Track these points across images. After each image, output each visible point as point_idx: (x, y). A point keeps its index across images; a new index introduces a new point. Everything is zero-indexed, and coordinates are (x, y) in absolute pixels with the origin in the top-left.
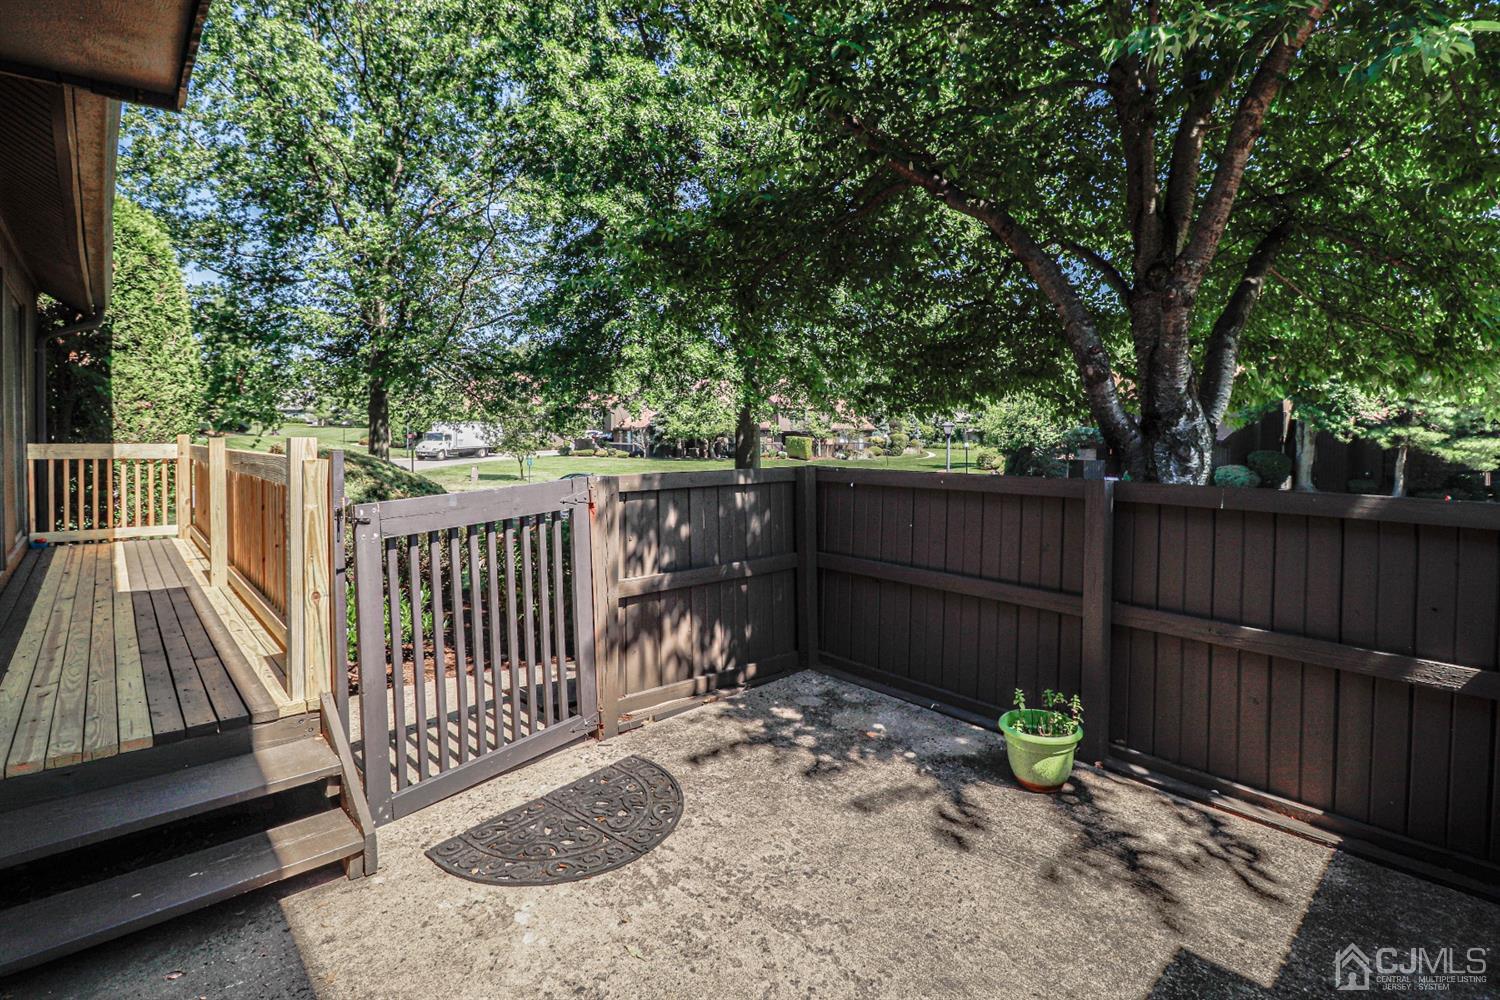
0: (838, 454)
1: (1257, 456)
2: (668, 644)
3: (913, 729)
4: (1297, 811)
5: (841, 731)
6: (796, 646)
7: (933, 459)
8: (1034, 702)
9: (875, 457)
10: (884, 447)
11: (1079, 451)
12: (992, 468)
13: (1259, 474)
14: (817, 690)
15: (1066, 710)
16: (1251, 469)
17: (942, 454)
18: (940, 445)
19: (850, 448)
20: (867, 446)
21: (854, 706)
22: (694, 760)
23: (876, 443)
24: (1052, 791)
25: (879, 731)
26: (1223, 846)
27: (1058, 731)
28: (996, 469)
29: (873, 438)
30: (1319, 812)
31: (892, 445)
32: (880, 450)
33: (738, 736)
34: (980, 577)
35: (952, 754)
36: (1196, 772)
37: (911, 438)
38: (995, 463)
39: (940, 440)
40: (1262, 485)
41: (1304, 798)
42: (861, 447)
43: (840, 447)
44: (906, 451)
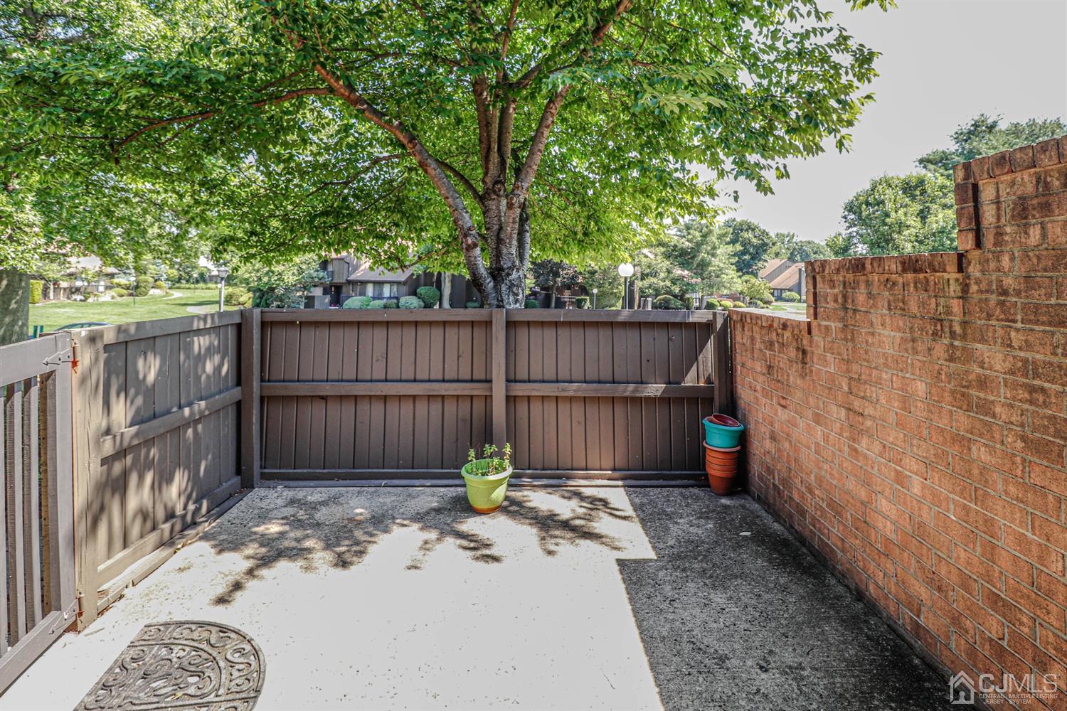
0: (75, 296)
1: (422, 290)
2: (133, 503)
3: (384, 504)
4: (601, 475)
5: (332, 525)
6: (238, 472)
7: (181, 298)
8: (480, 456)
9: (119, 299)
10: (128, 288)
11: (312, 289)
12: (239, 304)
13: (424, 302)
14: (280, 502)
15: (501, 455)
16: (419, 298)
17: (188, 294)
18: (183, 286)
19: (89, 290)
20: (107, 288)
21: (324, 503)
22: (221, 600)
23: (119, 285)
24: (501, 509)
25: (361, 514)
26: (591, 503)
27: (498, 470)
28: (243, 304)
29: (116, 280)
30: (610, 472)
31: (137, 287)
32: (125, 292)
33: (249, 564)
34: (415, 381)
35: (424, 510)
36: (553, 472)
37: (156, 281)
38: (241, 299)
39: (184, 282)
40: (425, 307)
41: (603, 467)
42: (101, 289)
43: (78, 290)
44: (152, 292)
